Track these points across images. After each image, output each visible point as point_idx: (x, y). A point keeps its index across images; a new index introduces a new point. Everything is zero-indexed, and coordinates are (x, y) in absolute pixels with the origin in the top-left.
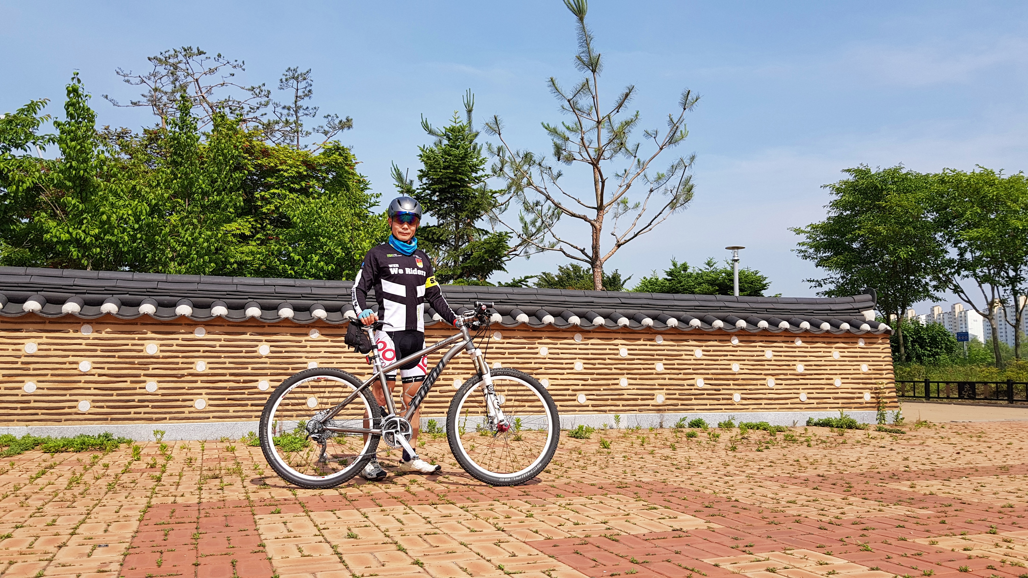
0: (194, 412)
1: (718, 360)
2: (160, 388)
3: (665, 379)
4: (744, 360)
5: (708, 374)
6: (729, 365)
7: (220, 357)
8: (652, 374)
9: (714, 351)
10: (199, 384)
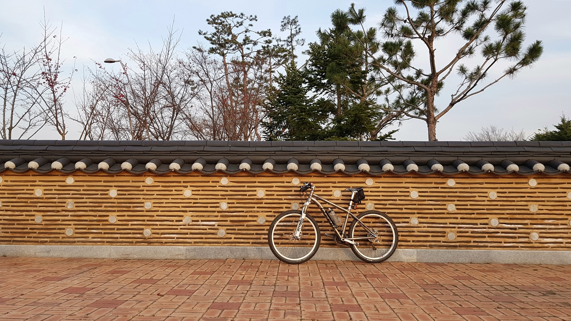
0: (65, 238)
1: (514, 201)
2: (44, 220)
3: (457, 218)
4: (544, 201)
5: (503, 214)
6: (527, 205)
7: (83, 198)
8: (444, 213)
9: (509, 192)
10: (69, 218)
